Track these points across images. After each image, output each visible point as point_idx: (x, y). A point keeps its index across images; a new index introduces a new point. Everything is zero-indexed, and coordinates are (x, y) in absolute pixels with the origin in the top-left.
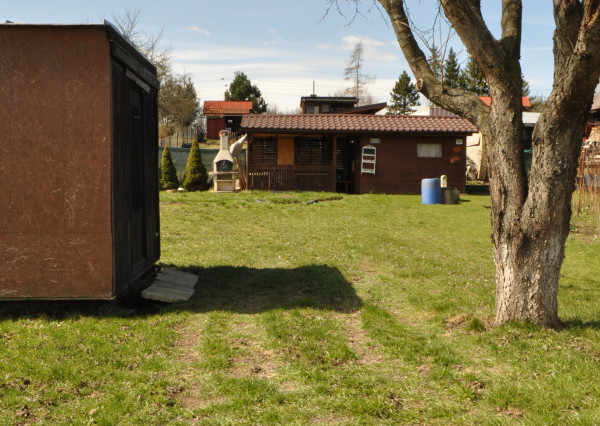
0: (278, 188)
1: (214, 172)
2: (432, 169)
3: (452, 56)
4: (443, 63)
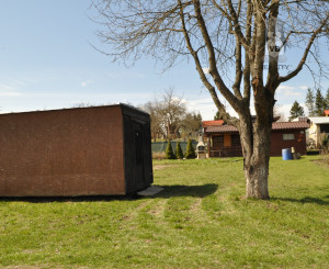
0: (223, 156)
1: (197, 151)
2: (288, 145)
3: (319, 92)
4: (315, 95)
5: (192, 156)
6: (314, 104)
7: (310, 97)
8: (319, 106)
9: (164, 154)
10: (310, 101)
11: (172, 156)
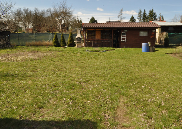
0: (95, 46)
1: (76, 41)
3: (145, 12)
4: (142, 13)
5: (72, 45)
6: (142, 18)
7: (140, 14)
8: (144, 19)
9: (51, 42)
10: (140, 16)
11: (57, 44)
